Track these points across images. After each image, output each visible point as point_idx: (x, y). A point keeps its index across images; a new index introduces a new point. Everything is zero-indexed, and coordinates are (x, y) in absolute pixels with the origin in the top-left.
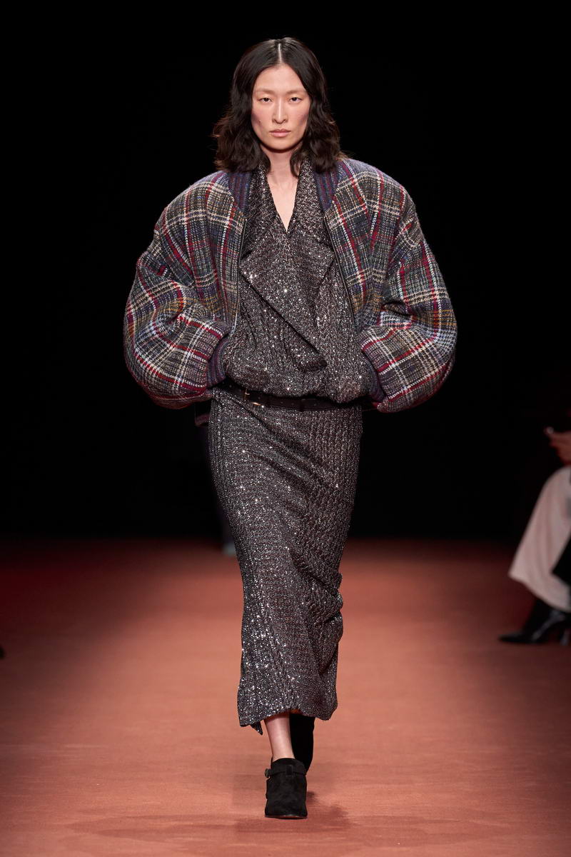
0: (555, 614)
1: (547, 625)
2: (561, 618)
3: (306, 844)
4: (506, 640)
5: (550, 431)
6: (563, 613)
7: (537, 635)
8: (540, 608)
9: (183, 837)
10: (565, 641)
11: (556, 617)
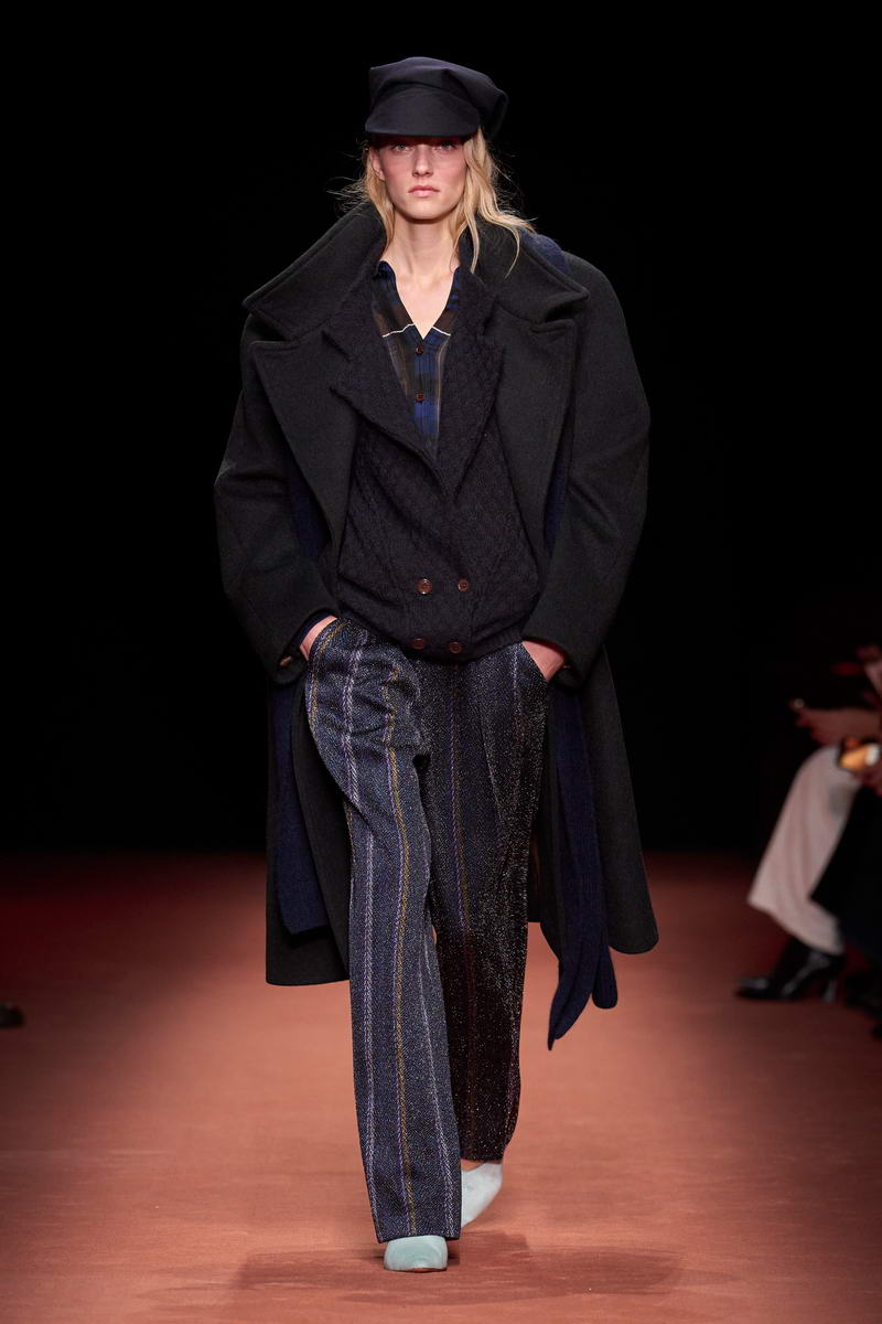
0: (815, 958)
1: (803, 973)
2: (824, 963)
3: (457, 1291)
4: (747, 994)
5: (798, 704)
6: (826, 955)
7: (789, 988)
8: (795, 949)
9: (281, 1282)
10: (830, 996)
11: (816, 962)
